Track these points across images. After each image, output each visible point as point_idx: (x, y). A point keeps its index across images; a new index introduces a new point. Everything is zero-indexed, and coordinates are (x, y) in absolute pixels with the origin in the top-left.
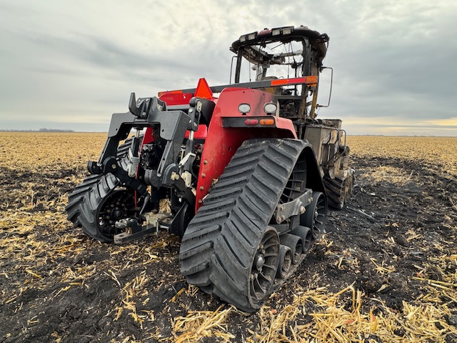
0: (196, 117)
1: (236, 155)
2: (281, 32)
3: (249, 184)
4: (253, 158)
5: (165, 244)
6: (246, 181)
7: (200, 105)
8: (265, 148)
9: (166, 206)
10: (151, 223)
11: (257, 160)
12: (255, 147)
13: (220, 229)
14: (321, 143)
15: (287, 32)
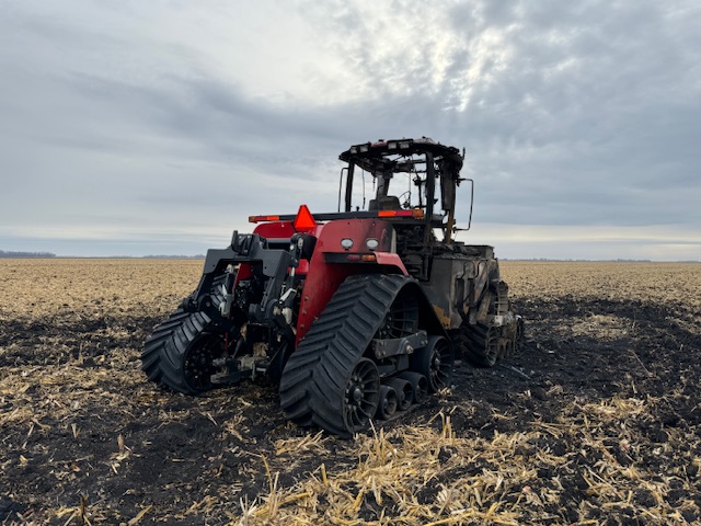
0: (298, 253)
1: (339, 291)
2: (398, 146)
3: (348, 319)
4: (354, 294)
5: (259, 394)
6: (346, 316)
7: (301, 241)
8: (368, 283)
9: (261, 351)
10: (247, 365)
11: (358, 296)
12: (357, 283)
13: (319, 359)
14: (454, 277)
15: (406, 146)
